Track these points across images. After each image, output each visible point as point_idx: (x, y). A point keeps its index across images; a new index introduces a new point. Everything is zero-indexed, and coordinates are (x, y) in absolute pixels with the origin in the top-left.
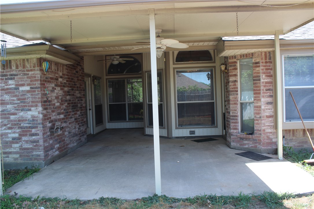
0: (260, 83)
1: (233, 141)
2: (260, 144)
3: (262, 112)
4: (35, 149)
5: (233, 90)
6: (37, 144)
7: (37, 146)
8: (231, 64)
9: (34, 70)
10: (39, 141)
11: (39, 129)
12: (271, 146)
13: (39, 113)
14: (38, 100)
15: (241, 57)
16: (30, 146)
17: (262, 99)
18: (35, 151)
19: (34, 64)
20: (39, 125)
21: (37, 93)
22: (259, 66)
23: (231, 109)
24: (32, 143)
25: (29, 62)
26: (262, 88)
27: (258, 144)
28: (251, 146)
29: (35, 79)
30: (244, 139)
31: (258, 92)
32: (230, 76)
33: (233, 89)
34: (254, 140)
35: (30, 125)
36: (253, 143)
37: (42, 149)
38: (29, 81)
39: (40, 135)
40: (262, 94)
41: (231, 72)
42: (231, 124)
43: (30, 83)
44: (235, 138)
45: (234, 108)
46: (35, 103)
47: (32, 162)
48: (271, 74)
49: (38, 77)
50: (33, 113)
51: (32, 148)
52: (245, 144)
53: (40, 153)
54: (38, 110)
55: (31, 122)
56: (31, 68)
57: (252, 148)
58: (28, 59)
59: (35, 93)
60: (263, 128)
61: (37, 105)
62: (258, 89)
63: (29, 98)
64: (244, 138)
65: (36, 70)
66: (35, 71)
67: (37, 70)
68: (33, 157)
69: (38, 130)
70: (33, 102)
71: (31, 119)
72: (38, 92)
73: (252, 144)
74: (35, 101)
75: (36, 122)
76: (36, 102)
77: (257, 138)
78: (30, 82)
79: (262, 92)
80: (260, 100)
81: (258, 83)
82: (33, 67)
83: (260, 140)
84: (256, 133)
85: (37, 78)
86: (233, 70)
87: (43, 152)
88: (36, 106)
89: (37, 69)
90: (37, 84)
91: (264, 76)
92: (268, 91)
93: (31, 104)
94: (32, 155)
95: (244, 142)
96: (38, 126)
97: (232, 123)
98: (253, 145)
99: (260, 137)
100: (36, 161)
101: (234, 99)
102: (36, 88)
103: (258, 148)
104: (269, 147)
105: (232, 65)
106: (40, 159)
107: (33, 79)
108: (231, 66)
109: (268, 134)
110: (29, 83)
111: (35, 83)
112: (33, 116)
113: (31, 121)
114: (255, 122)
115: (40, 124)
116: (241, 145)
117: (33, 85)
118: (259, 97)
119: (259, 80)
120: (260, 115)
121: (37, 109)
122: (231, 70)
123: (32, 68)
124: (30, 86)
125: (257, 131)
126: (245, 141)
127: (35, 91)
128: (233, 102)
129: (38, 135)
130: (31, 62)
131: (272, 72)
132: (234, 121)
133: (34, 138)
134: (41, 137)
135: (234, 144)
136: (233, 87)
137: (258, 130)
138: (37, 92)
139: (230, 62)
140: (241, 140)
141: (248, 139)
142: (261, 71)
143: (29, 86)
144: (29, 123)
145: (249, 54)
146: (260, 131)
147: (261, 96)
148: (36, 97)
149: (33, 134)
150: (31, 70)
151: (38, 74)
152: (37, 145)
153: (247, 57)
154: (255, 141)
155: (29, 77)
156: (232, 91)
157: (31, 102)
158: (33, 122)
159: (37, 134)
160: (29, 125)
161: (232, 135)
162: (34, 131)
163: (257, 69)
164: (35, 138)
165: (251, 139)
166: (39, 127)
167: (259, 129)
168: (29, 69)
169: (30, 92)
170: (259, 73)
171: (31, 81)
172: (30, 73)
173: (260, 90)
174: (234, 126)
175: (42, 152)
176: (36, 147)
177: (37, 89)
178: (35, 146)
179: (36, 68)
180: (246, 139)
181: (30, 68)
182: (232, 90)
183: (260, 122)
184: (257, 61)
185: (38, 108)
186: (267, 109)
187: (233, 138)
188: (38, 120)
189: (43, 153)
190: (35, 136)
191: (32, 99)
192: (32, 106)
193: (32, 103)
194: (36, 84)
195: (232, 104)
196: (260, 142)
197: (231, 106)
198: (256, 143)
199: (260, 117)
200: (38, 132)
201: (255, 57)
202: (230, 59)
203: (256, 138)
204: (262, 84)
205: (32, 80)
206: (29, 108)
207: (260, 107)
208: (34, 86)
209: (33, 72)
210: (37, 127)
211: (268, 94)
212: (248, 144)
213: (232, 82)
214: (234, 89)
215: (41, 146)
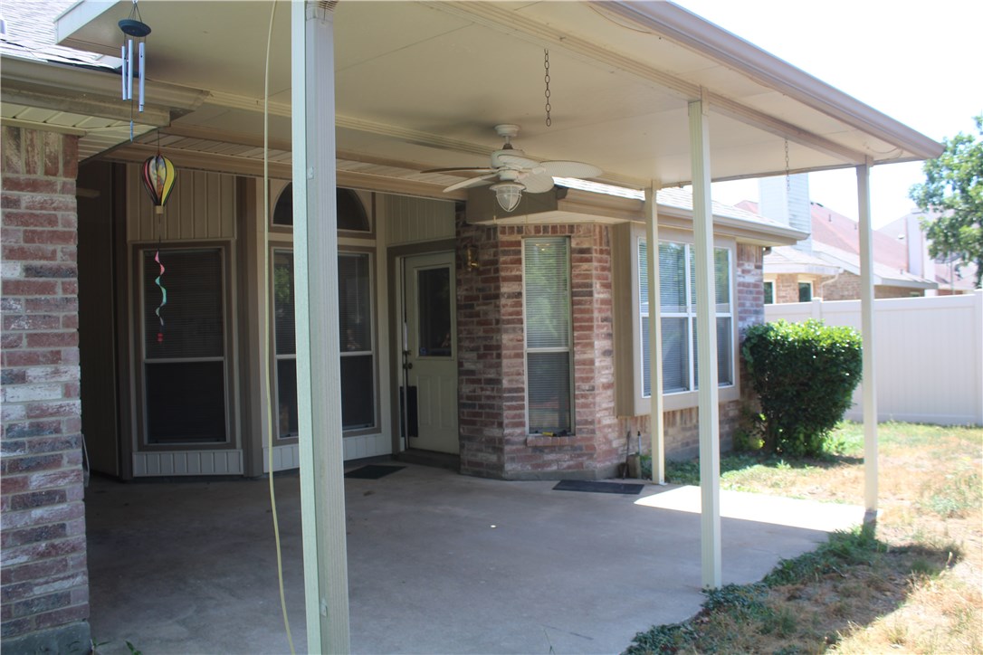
0: (591, 302)
1: (513, 459)
2: (591, 456)
3: (596, 375)
4: (45, 570)
5: (510, 317)
6: (57, 541)
7: (53, 552)
8: (506, 248)
9: (49, 187)
10: (63, 526)
11: (66, 467)
12: (610, 461)
13: (67, 394)
14: (61, 330)
15: (539, 232)
16: (16, 561)
17: (596, 343)
18: (41, 580)
19: (49, 157)
20: (65, 452)
21: (60, 294)
22: (589, 260)
23: (505, 369)
24: (29, 541)
25: (23, 145)
26: (596, 315)
27: (585, 458)
28: (565, 465)
29: (50, 229)
30: (546, 451)
31: (586, 324)
32: (503, 281)
33: (511, 314)
34: (574, 448)
35: (18, 454)
36: (571, 458)
37: (81, 564)
38: (21, 235)
39: (68, 496)
40: (596, 331)
41: (507, 269)
42: (506, 413)
43: (26, 246)
44: (518, 450)
45: (514, 367)
46: (49, 345)
47: (25, 636)
48: (609, 281)
49: (68, 223)
50: (38, 391)
51: (24, 571)
52: (549, 463)
53: (66, 584)
54: (65, 378)
55: (25, 439)
56: (33, 177)
57: (570, 471)
58: (18, 129)
59: (49, 297)
60: (598, 415)
61: (58, 353)
62: (587, 316)
63: (17, 317)
64: (546, 447)
65: (59, 188)
66: (55, 191)
67: (64, 190)
68: (32, 613)
69: (64, 476)
70: (34, 339)
71: (27, 423)
72: (65, 290)
73: (568, 460)
74: (47, 335)
75: (54, 436)
76: (56, 339)
77: (583, 444)
78: (26, 241)
79: (595, 324)
80: (591, 345)
81: (586, 302)
82: (47, 173)
83: (593, 448)
84: (580, 429)
85: (60, 228)
86: (512, 263)
87: (86, 578)
88: (55, 358)
89: (64, 183)
90: (59, 254)
91: (598, 286)
92: (605, 323)
93: (24, 347)
94: (28, 604)
95: (545, 459)
96: (61, 456)
97: (510, 408)
98: (571, 463)
99: (590, 439)
100: (47, 629)
101: (515, 343)
102: (57, 272)
103: (587, 467)
104: (608, 463)
105: (509, 251)
106: (70, 612)
107: (39, 229)
108: (506, 253)
109: (606, 430)
110: (16, 246)
111: (50, 247)
112: (34, 410)
113: (22, 433)
114: (577, 401)
115: (71, 446)
116: (538, 466)
117: (41, 258)
118: (588, 337)
119: (590, 294)
120: (592, 383)
121: (56, 372)
122: (505, 263)
123: (39, 175)
124: (25, 263)
125: (583, 424)
126: (547, 454)
127: (48, 289)
128: (513, 352)
129: (63, 498)
130: (32, 145)
131: (610, 276)
132: (514, 403)
133: (42, 518)
134: (77, 506)
135: (514, 466)
136: (511, 310)
137: (586, 422)
138: (59, 289)
139: (503, 242)
140: (538, 453)
141: (561, 448)
142: (594, 272)
143: (19, 258)
144: (16, 443)
145: (563, 226)
146: (592, 423)
147: (594, 335)
148: (54, 314)
149: (34, 495)
150: (33, 186)
151: (67, 209)
152: (53, 546)
153: (557, 232)
154: (578, 452)
155: (22, 215)
156: (509, 322)
157: (25, 341)
158: (36, 438)
159: (56, 492)
160: (12, 454)
161: (508, 442)
162: (37, 480)
163: (585, 266)
164: (45, 516)
165: (566, 448)
166: (65, 460)
167: (590, 419)
168: (23, 176)
169: (23, 292)
170: (588, 276)
171: (30, 237)
172: (26, 197)
173: (591, 320)
174: (514, 417)
175: (79, 579)
176: (49, 561)
177: (60, 280)
178: (42, 555)
179: (60, 180)
180: (552, 449)
181: (29, 172)
182: (509, 320)
183: (590, 400)
184: (585, 246)
185: (62, 368)
186: (603, 367)
187: (513, 452)
188: (64, 428)
189: (84, 583)
190: (46, 505)
191: (34, 326)
192: (32, 360)
193: (30, 344)
194: (54, 252)
195: (510, 357)
196: (590, 452)
197: (505, 362)
198: (579, 456)
199: (593, 389)
200: (62, 484)
201: (579, 236)
202: (503, 232)
203: (579, 443)
204: (596, 306)
205: (33, 232)
206: (16, 369)
207: (592, 362)
208: (43, 262)
209: (39, 197)
210: (54, 462)
211: (605, 330)
212: (557, 461)
213: (509, 297)
214: (514, 317)
215: (74, 549)
